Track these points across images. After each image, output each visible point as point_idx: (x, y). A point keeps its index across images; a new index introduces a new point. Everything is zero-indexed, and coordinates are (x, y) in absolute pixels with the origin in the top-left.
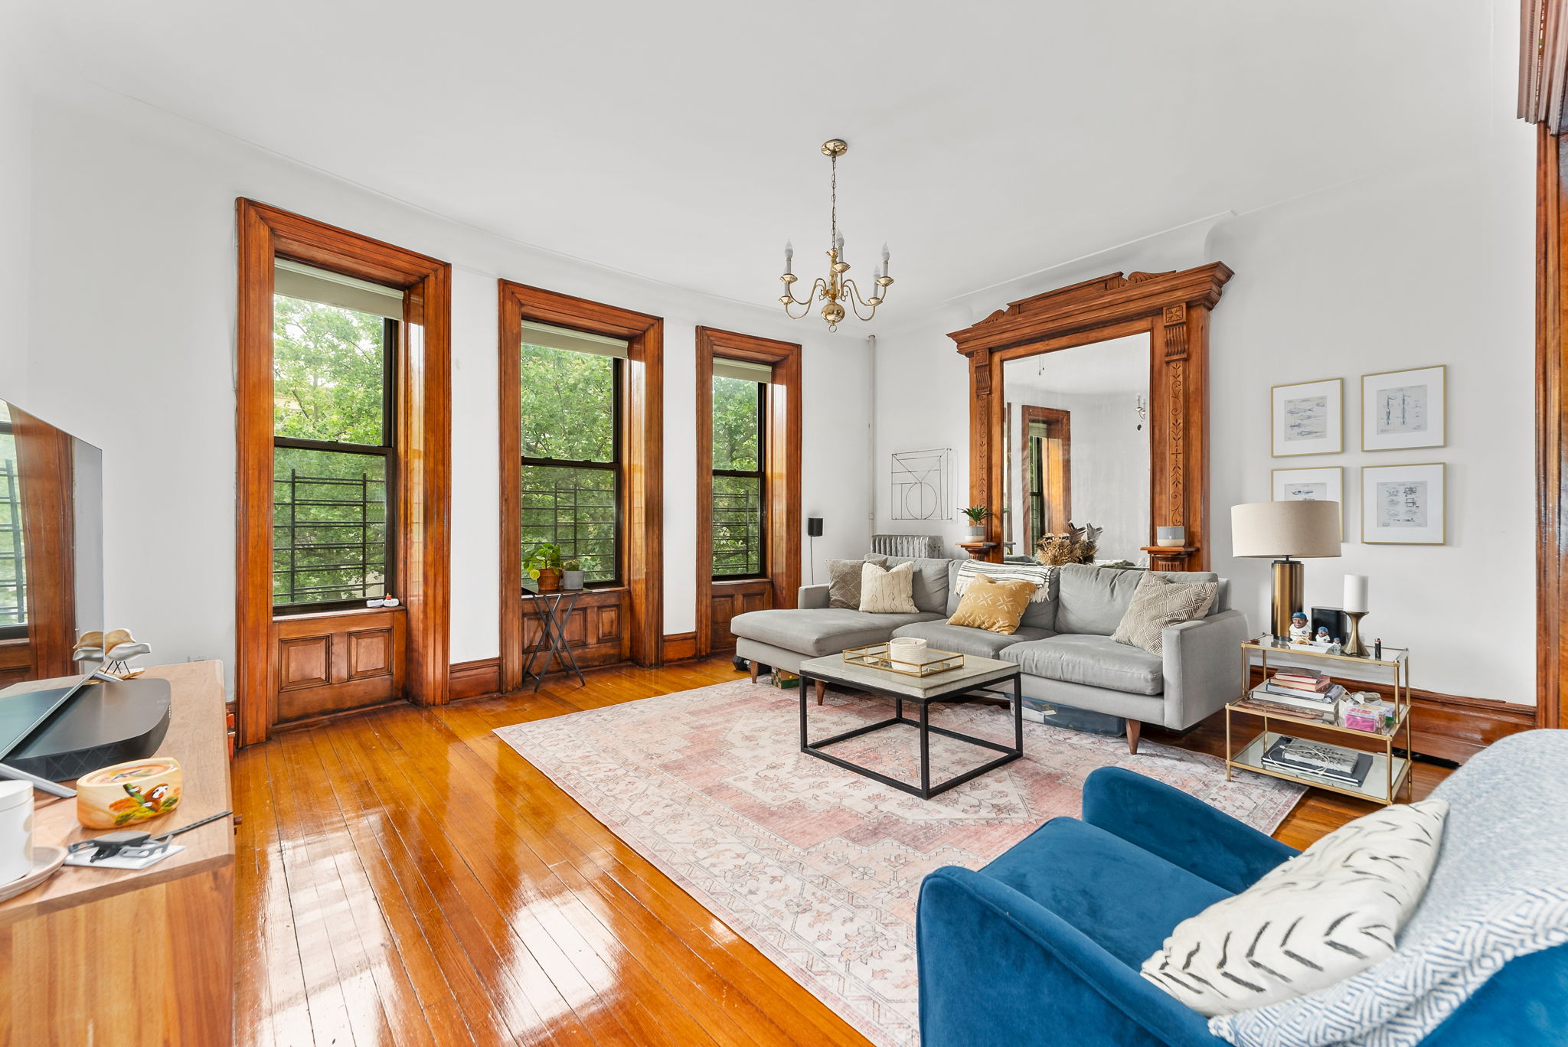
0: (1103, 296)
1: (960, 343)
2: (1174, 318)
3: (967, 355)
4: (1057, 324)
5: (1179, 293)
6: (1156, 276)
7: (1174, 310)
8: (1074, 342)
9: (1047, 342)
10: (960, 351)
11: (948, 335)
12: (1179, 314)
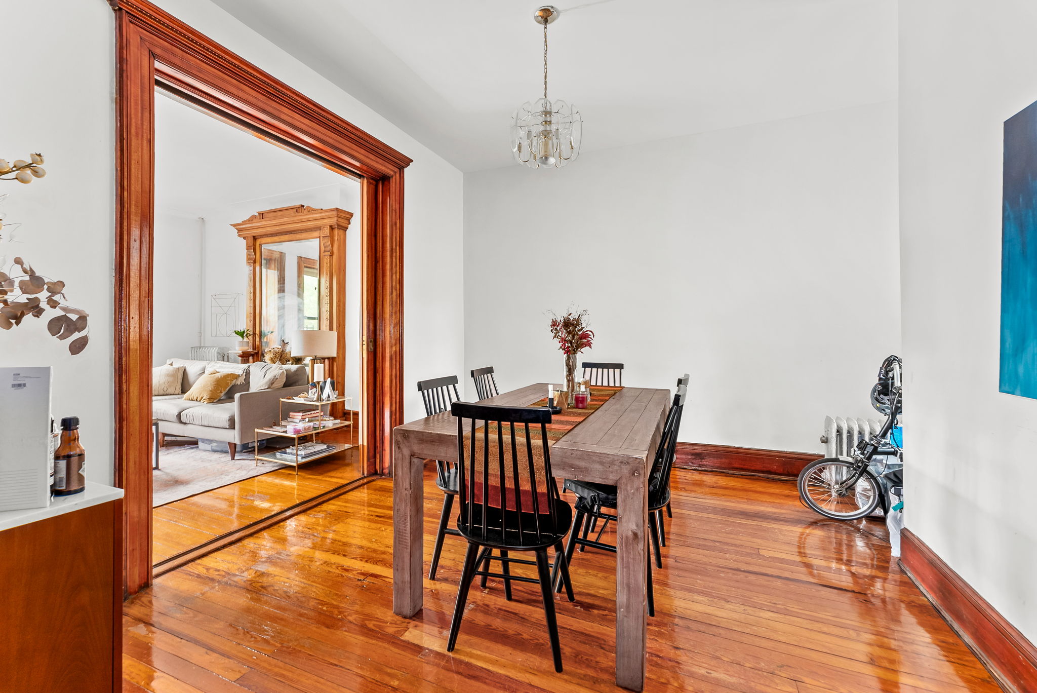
0: (296, 216)
1: (239, 230)
2: (325, 233)
3: (244, 238)
4: (278, 228)
5: (326, 221)
6: (317, 210)
7: (325, 229)
8: (290, 239)
9: (279, 237)
10: (239, 236)
11: (231, 225)
12: (327, 231)
